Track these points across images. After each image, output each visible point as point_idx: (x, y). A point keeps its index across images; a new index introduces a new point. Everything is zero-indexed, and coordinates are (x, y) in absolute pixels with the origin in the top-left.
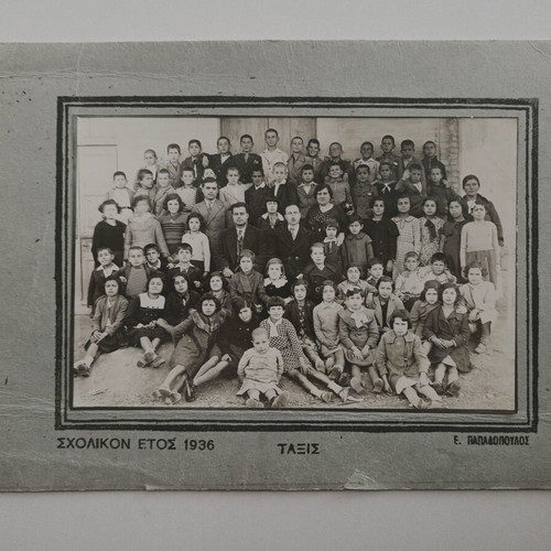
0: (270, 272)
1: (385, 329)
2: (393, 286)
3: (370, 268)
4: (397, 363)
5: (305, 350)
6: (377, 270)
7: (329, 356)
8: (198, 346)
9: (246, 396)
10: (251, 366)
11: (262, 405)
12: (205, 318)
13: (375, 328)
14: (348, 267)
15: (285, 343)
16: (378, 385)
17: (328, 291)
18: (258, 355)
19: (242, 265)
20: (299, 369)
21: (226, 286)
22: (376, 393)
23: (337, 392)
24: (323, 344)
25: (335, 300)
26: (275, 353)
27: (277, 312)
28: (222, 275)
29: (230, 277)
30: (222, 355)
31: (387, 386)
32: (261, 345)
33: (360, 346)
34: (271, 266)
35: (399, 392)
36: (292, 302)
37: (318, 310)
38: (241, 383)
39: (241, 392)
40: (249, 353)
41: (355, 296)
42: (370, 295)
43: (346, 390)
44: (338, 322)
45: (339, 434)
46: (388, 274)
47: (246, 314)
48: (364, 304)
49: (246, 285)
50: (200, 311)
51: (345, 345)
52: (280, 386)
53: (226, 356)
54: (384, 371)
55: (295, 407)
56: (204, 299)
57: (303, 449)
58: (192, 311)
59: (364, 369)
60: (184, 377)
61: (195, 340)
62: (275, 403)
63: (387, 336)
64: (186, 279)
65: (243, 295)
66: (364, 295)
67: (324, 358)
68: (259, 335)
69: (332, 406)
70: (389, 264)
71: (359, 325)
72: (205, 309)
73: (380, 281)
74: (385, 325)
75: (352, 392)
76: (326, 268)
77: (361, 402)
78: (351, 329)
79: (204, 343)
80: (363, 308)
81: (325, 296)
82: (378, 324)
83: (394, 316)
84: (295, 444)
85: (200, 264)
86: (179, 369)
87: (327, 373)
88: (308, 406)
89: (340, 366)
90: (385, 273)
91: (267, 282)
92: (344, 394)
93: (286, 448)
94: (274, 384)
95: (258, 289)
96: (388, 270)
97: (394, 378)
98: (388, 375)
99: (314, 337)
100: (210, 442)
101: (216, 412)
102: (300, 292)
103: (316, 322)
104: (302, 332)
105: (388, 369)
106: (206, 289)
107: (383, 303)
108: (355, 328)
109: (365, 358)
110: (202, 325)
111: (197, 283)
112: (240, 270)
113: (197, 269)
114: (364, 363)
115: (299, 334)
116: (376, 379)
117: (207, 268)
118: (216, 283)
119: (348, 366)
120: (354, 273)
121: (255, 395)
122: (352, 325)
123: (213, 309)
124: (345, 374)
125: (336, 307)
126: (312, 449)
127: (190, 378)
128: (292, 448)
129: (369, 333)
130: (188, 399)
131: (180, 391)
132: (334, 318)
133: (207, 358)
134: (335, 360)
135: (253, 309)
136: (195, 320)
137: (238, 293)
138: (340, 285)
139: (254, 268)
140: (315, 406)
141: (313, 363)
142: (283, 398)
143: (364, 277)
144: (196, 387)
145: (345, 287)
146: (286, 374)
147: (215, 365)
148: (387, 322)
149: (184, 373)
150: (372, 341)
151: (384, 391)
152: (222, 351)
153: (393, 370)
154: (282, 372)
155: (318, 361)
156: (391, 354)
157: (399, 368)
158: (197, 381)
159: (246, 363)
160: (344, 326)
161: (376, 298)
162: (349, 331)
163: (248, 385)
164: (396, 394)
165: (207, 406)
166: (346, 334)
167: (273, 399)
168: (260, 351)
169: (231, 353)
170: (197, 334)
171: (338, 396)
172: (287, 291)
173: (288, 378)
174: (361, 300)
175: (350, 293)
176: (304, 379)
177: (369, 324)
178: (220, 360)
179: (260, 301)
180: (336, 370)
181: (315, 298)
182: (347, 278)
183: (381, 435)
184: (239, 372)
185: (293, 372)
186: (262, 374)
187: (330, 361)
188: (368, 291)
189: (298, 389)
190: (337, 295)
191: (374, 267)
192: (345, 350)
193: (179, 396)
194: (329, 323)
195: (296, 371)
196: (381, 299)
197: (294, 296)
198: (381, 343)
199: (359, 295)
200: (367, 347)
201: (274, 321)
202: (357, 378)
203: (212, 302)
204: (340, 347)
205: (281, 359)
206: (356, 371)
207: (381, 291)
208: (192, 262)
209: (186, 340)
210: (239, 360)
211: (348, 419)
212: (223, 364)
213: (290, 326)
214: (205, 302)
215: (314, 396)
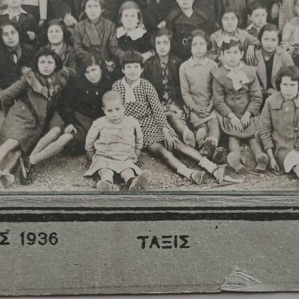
0: (124, 20)
1: (270, 90)
2: (280, 36)
3: (250, 13)
4: (286, 134)
5: (169, 119)
6: (259, 16)
7: (200, 126)
8: (35, 114)
9: (96, 176)
10: (102, 139)
11: (117, 188)
12: (42, 78)
13: (258, 90)
14: (223, 13)
15: (145, 111)
16: (262, 161)
17: (198, 44)
18: (110, 125)
19: (88, 11)
20: (162, 142)
21: (67, 38)
22: (260, 172)
23: (210, 171)
24: (193, 110)
25: (207, 55)
26: (132, 122)
27: (133, 71)
28: (62, 23)
29: (73, 27)
30: (65, 126)
31: (273, 163)
32: (115, 112)
33: (239, 113)
34: (125, 12)
35: (288, 170)
36: (152, 58)
37: (186, 68)
38: (89, 161)
39: (90, 172)
40: (99, 123)
41: (232, 49)
42: (251, 48)
43: (222, 169)
44: (211, 82)
45: (214, 223)
46: (273, 21)
47: (94, 74)
48: (244, 59)
49: (94, 37)
50: (36, 69)
51: (220, 112)
52: (139, 164)
53: (71, 127)
54: (268, 144)
55: (157, 190)
56: (40, 55)
57: (169, 242)
58: (26, 70)
59: (244, 141)
60: (18, 154)
61: (30, 107)
62: (133, 185)
63: (273, 99)
64: (17, 29)
65: (90, 48)
66: (244, 49)
67: (194, 129)
68: (111, 100)
69: (204, 188)
70: (275, 9)
71: (237, 87)
72: (41, 67)
73: (263, 30)
74: (270, 86)
75: (230, 170)
76: (195, 13)
77: (240, 184)
78: (227, 92)
79: (42, 112)
80: (242, 64)
81: (194, 50)
82: (261, 84)
83: (281, 75)
84: (159, 237)
85: (34, 10)
86: (11, 143)
87: (197, 148)
88: (174, 189)
89: (214, 139)
90: (269, 19)
91: (120, 32)
92: (220, 173)
93: (148, 242)
94: (131, 161)
95: (108, 41)
96: (274, 16)
97: (282, 153)
98: (274, 149)
99: (180, 102)
100: (53, 235)
101: (59, 197)
102: (163, 44)
103: (183, 83)
104: (166, 96)
105: (274, 142)
106: (42, 43)
107: (267, 59)
108: (232, 90)
109: (245, 128)
110: (38, 87)
111: (32, 35)
112: (85, 16)
113: (31, 16)
114: (244, 135)
115: (161, 99)
116: (259, 154)
117: (43, 14)
118: (55, 34)
119: (224, 139)
120: (230, 20)
121: (107, 176)
122: (228, 87)
123: (52, 67)
124: (221, 149)
125: (208, 64)
126: (180, 242)
127: (26, 155)
128: (155, 241)
129: (250, 96)
130: (23, 181)
131: (13, 171)
132: (206, 78)
133: (46, 130)
134: (208, 131)
135: (103, 67)
136: (29, 81)
137: (84, 47)
138: (213, 36)
139: (103, 14)
140: (183, 189)
141: (180, 135)
142: (143, 179)
143: (243, 24)
144: (33, 166)
145: (219, 38)
146: (146, 150)
147: (56, 138)
148: (273, 82)
149: (17, 148)
150: (253, 106)
151: (269, 169)
152: (64, 119)
153: (281, 143)
154: (141, 146)
155: (187, 132)
156: (278, 123)
157: (288, 140)
158: (34, 158)
159: (95, 135)
160: (219, 89)
161: (259, 52)
162: (225, 94)
163: (98, 163)
164: (285, 173)
165: (48, 190)
166: (221, 98)
167: (130, 181)
168: (113, 121)
169: (76, 123)
170: (32, 99)
171: (211, 176)
172: (146, 43)
173: (149, 153)
174: (240, 55)
175: (226, 46)
176: (168, 155)
177: (249, 85)
178: (62, 133)
179: (111, 57)
180: (209, 143)
181: (181, 52)
182: (221, 27)
183: (266, 223)
184: (88, 147)
185: (155, 146)
186: (116, 150)
187: (202, 132)
188: (248, 43)
189: (162, 167)
190: (209, 48)
191: (255, 12)
192: (221, 118)
193: (11, 178)
194: (200, 84)
195: (158, 145)
196: (265, 53)
197: (155, 50)
198: (265, 108)
199: (236, 48)
200: (247, 114)
201: (130, 82)
202: (235, 154)
203: (50, 58)
204: (214, 115)
205: (139, 130)
206: (234, 144)
207: (264, 43)
208: (24, 7)
209: (19, 107)
210: (86, 132)
211: (225, 204)
212: (66, 137)
213: (151, 89)
214: (42, 58)
215: (182, 176)
